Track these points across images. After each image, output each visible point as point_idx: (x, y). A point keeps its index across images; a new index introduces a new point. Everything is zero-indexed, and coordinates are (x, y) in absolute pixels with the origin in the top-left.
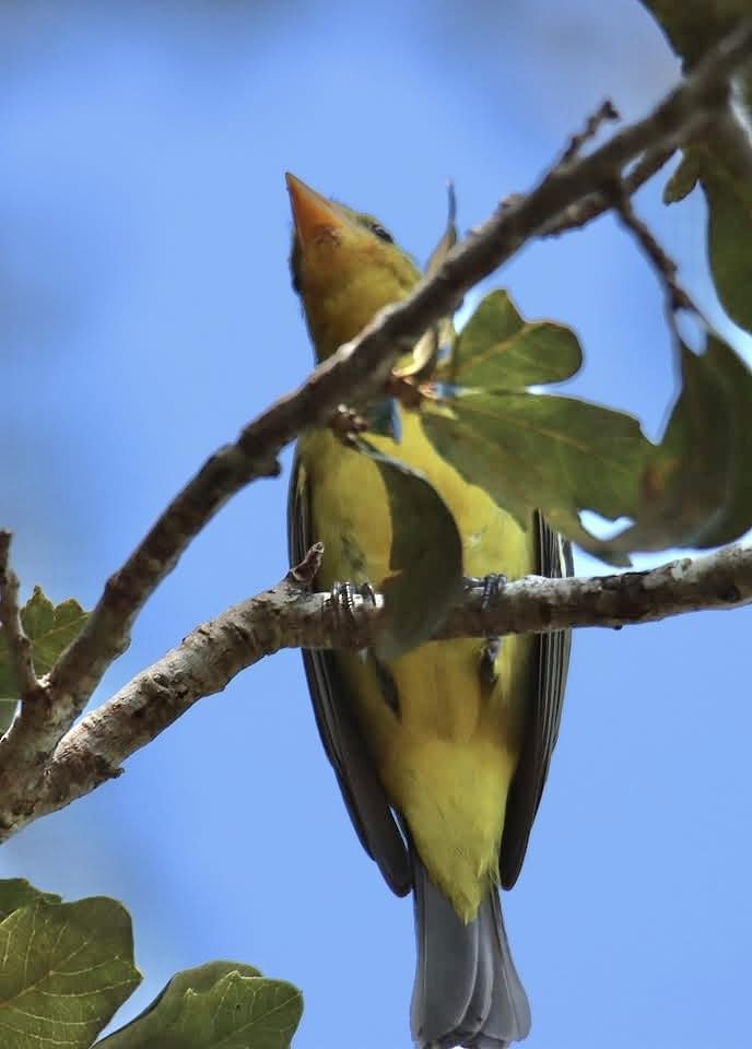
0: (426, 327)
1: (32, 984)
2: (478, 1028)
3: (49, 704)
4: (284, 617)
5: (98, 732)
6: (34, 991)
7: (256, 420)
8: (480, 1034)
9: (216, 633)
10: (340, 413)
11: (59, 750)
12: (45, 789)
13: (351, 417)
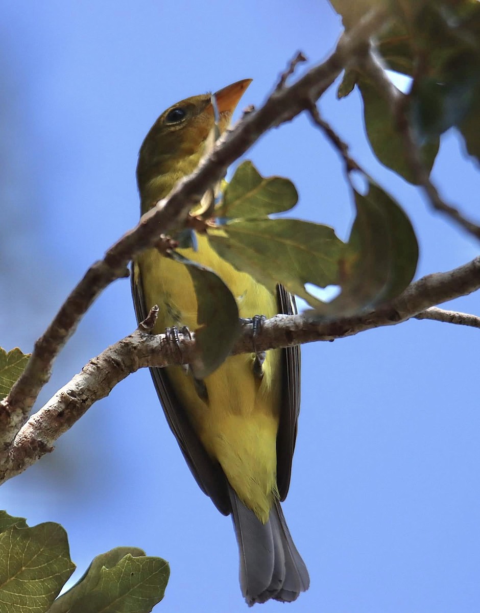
0: (207, 189)
1: (13, 576)
2: (280, 586)
3: (8, 415)
4: (140, 351)
5: (38, 427)
6: (14, 579)
7: (113, 247)
8: (282, 590)
9: (101, 363)
10: (161, 239)
11: (17, 439)
12: (11, 463)
13: (168, 240)
